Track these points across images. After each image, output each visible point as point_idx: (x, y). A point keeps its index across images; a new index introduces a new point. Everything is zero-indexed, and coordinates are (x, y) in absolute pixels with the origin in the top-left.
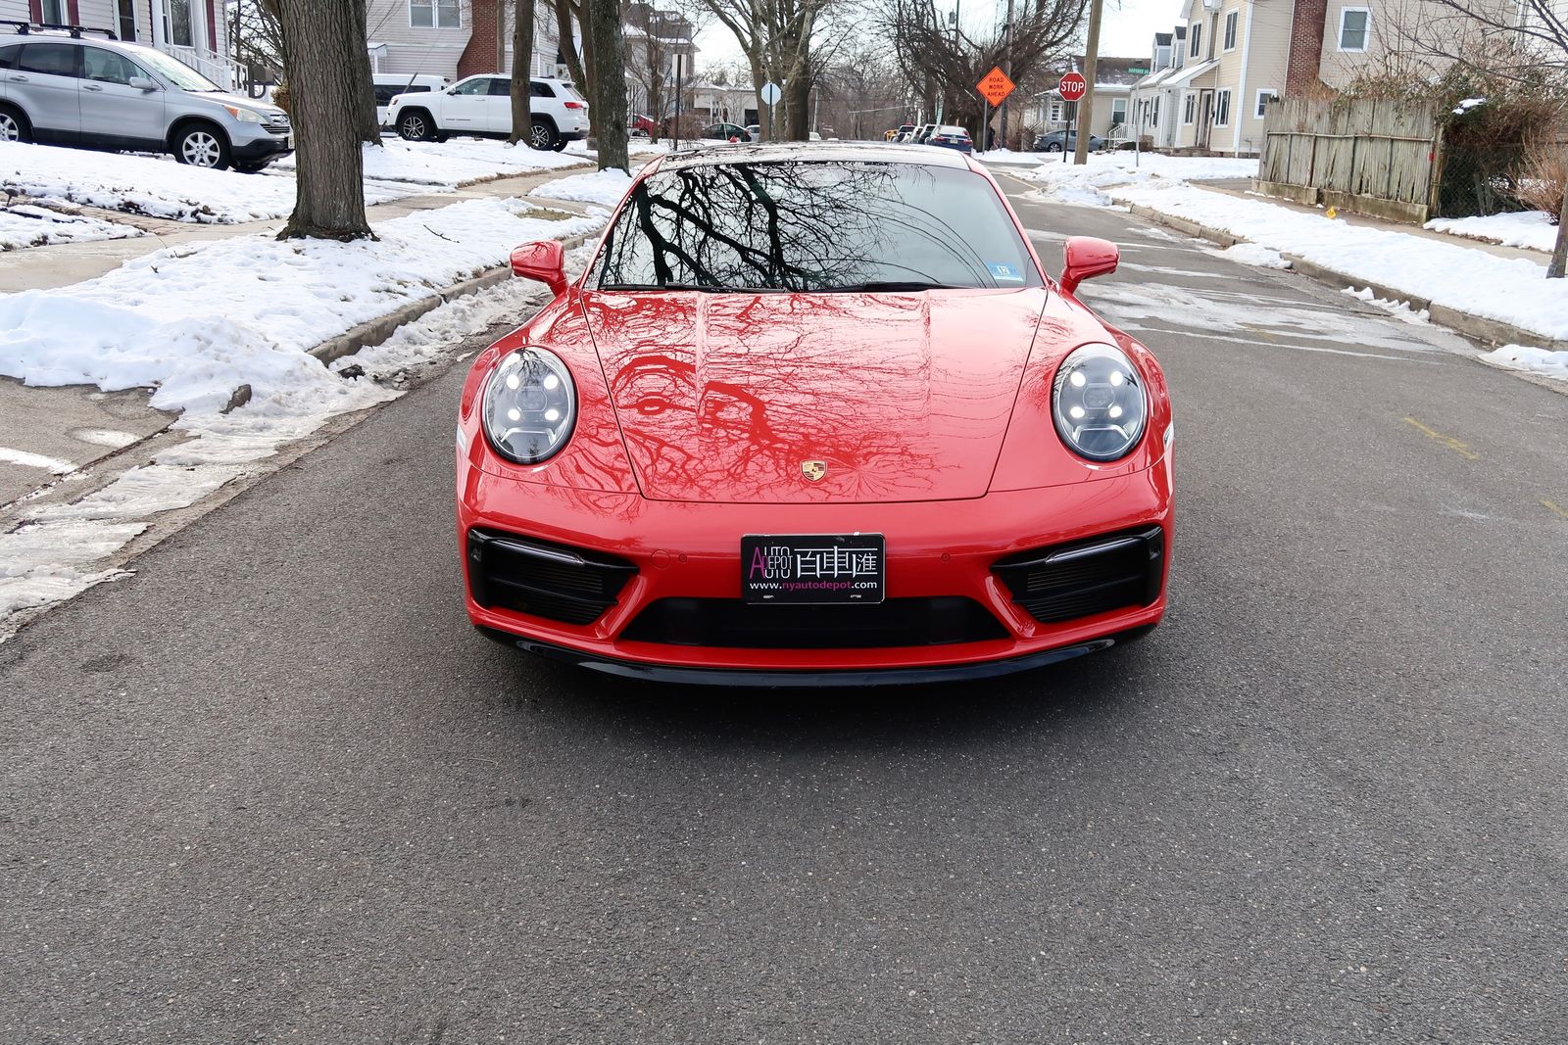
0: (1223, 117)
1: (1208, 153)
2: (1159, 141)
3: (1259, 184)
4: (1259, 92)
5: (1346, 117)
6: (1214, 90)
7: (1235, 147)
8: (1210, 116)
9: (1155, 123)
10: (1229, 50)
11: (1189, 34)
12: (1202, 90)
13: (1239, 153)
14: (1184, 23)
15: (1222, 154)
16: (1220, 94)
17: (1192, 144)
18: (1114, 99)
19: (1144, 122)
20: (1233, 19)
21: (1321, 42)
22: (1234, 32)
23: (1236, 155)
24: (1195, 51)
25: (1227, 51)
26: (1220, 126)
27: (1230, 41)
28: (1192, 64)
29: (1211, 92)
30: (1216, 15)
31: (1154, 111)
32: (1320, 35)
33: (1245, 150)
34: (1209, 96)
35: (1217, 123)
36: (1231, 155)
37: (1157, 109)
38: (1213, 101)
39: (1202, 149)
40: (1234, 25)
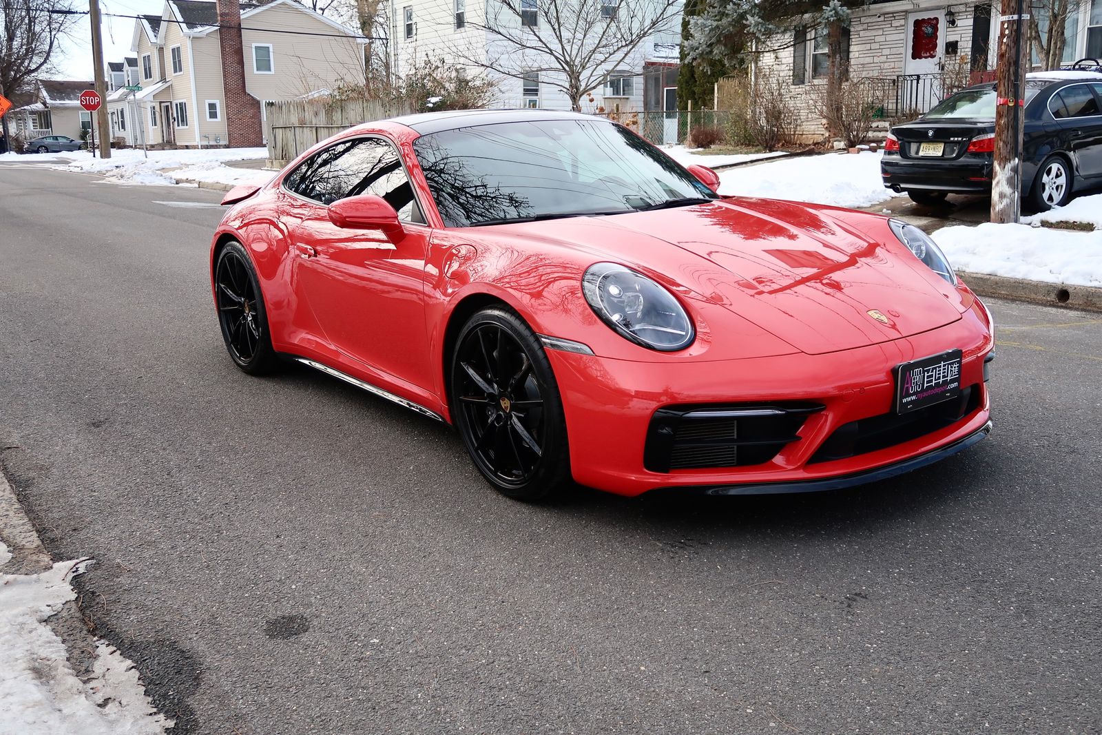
0: (183, 121)
1: (174, 147)
2: (130, 142)
3: (272, 162)
4: (207, 102)
5: (340, 112)
6: (171, 102)
7: (197, 141)
8: (171, 121)
9: (123, 127)
10: (178, 73)
11: (141, 63)
12: (161, 103)
13: (201, 146)
14: (134, 55)
15: (187, 147)
16: (177, 105)
17: (161, 141)
18: (80, 112)
19: (113, 128)
20: (176, 52)
21: (243, 67)
22: (180, 61)
23: (200, 147)
24: (148, 74)
25: (176, 74)
26: (181, 127)
27: (178, 67)
28: (148, 85)
29: (169, 104)
30: (161, 50)
31: (120, 120)
32: (241, 63)
33: (205, 143)
34: (167, 107)
35: (178, 126)
36: (195, 147)
37: (123, 117)
38: (172, 110)
39: (169, 144)
40: (179, 56)
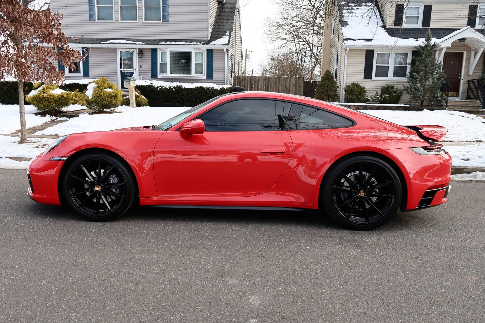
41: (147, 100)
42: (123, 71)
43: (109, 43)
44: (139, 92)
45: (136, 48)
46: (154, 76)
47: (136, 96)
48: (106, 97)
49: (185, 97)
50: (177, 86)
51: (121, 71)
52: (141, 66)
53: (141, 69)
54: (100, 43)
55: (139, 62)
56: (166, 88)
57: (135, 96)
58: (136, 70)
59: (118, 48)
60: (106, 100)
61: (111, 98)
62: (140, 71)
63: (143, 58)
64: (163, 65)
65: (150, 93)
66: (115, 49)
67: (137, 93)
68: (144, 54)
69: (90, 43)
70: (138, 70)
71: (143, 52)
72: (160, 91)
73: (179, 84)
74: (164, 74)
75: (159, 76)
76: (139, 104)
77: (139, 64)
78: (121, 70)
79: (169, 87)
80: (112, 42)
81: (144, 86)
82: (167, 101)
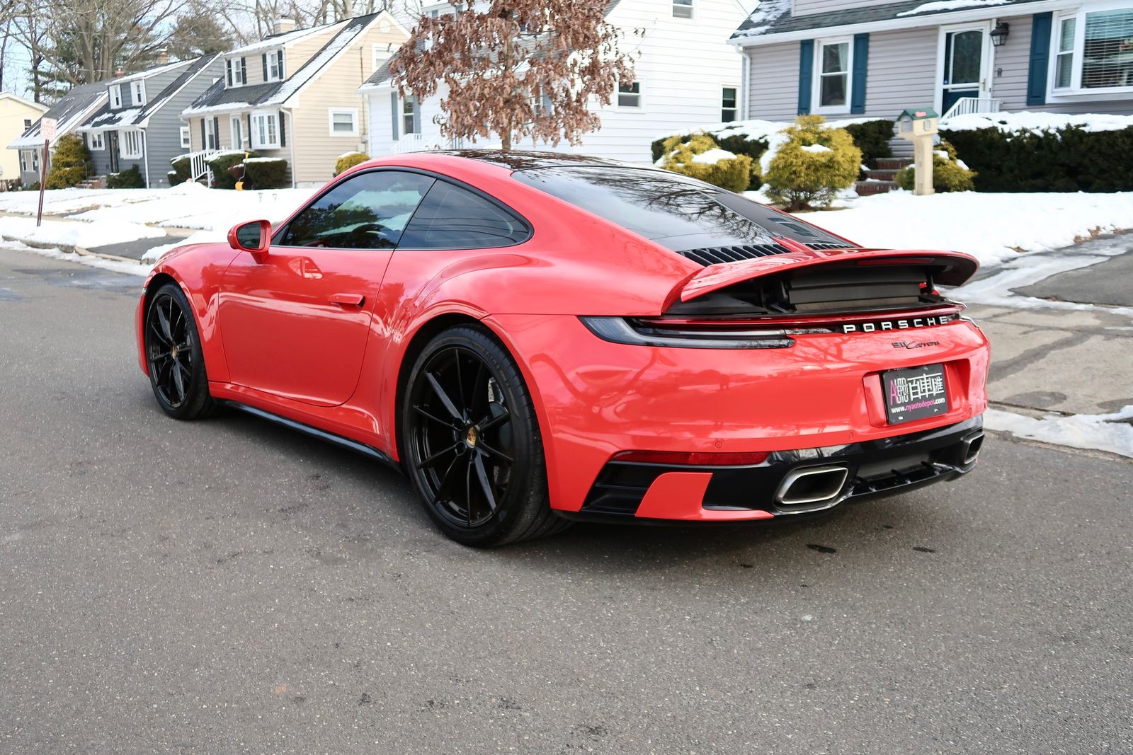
41: (972, 174)
42: (950, 91)
43: (918, 14)
44: (951, 148)
45: (990, 19)
46: (1036, 98)
47: (938, 163)
48: (803, 168)
49: (1091, 160)
50: (1068, 126)
51: (945, 91)
52: (999, 72)
53: (999, 80)
54: (895, 17)
55: (996, 59)
56: (1033, 136)
57: (934, 163)
58: (984, 83)
59: (943, 25)
60: (801, 177)
61: (817, 170)
62: (997, 87)
63: (1007, 48)
64: (1065, 61)
65: (987, 151)
66: (935, 29)
67: (943, 155)
68: (1011, 34)
69: (870, 19)
70: (989, 85)
71: (1011, 28)
72: (1014, 145)
73: (1075, 120)
74: (1063, 91)
75: (1050, 98)
76: (941, 186)
77: (995, 65)
78: (946, 87)
79: (1043, 131)
80: (924, 10)
81: (970, 131)
82: (1036, 176)
